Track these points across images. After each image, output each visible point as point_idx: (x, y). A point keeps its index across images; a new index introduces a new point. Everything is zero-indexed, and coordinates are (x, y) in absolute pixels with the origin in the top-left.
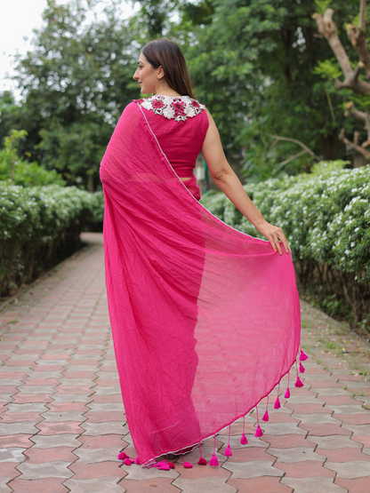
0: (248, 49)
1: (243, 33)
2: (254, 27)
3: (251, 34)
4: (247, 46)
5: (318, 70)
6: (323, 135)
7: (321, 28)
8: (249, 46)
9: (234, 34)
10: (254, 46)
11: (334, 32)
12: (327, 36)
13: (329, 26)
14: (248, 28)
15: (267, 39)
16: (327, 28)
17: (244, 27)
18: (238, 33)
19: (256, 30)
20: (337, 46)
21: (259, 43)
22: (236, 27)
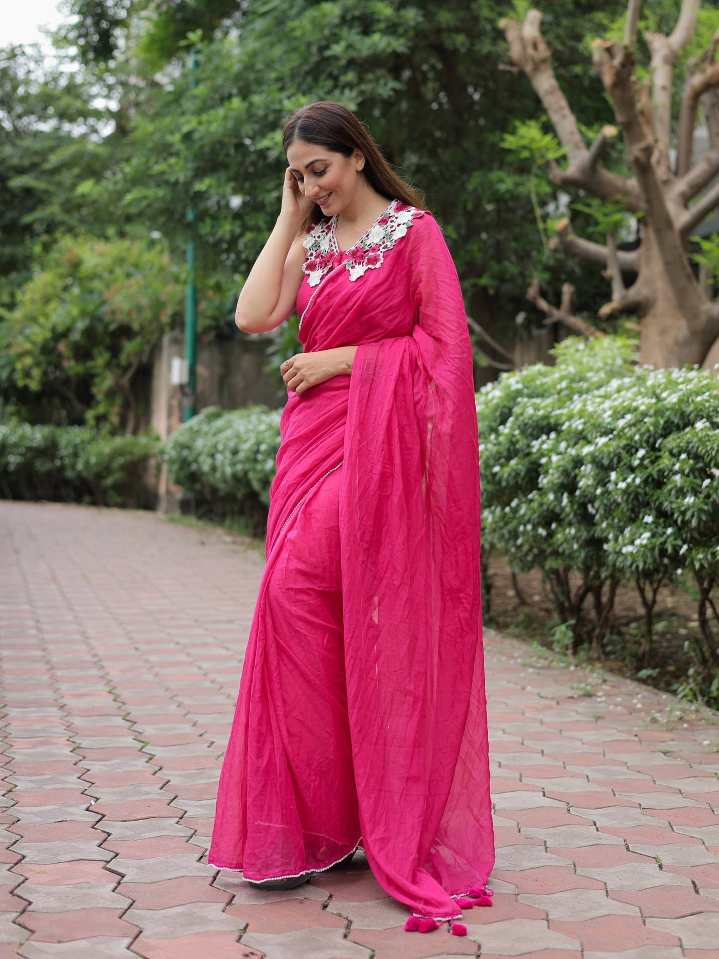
0: (337, 93)
1: (325, 60)
2: (350, 46)
3: (343, 62)
4: (336, 86)
5: (510, 142)
6: (485, 289)
7: (515, 51)
8: (338, 85)
9: (305, 60)
10: (350, 86)
11: (544, 61)
12: (528, 68)
13: (535, 47)
14: (337, 49)
15: (380, 72)
16: (530, 51)
17: (327, 47)
18: (314, 59)
19: (354, 54)
20: (551, 92)
21: (361, 80)
22: (309, 45)
